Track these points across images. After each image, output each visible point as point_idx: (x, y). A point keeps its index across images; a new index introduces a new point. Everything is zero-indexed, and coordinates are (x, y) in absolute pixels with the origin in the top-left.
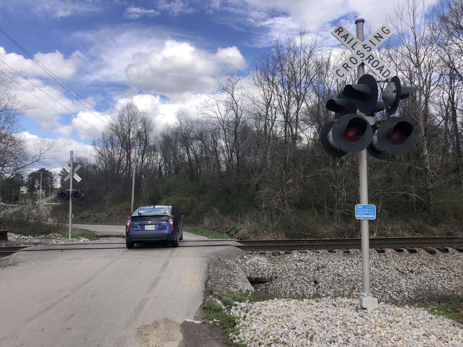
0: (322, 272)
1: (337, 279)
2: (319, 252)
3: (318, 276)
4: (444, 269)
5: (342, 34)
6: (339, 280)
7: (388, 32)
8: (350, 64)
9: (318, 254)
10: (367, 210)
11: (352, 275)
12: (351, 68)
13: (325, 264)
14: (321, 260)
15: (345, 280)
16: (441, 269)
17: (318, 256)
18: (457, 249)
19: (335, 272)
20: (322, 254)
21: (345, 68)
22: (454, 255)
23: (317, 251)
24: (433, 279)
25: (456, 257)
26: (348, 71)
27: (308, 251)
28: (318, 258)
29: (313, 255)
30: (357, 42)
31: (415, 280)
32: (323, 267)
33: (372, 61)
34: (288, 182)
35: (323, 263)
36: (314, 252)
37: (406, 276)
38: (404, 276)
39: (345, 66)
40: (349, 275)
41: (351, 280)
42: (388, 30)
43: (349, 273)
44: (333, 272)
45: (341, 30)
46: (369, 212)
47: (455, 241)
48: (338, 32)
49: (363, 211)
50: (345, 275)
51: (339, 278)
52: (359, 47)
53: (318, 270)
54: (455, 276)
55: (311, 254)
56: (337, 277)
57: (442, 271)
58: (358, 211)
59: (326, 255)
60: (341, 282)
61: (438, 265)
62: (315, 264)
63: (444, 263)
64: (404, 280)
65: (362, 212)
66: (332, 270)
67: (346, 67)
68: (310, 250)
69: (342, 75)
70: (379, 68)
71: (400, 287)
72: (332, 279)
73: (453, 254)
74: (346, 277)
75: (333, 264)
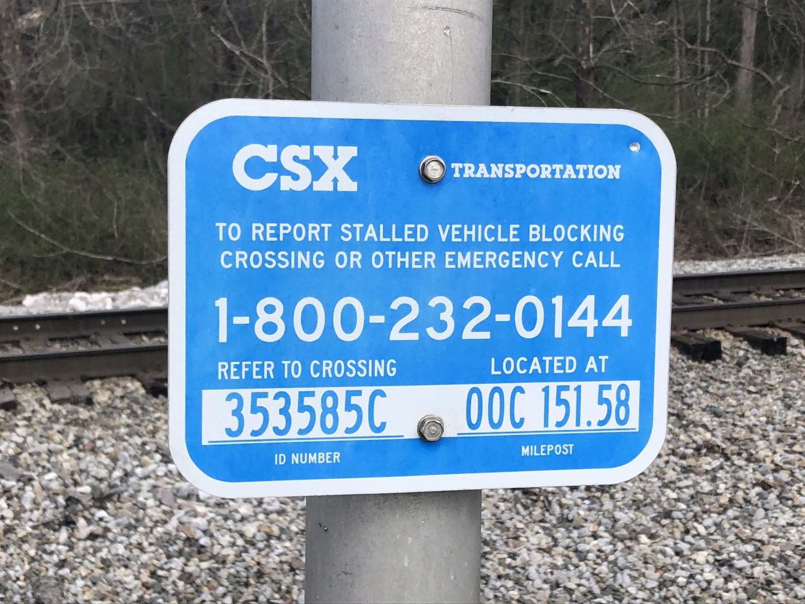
0: (92, 537)
1: (175, 574)
2: (89, 402)
3: (62, 564)
6: (187, 577)
9: (84, 413)
11: (269, 536)
13: (117, 474)
14: (94, 450)
15: (223, 573)
17: (84, 424)
19: (173, 524)
20: (109, 410)
23: (82, 391)
28: (78, 441)
29: (55, 418)
32: (100, 500)
35: (103, 473)
36: (61, 402)
40: (252, 543)
41: (260, 575)
43: (250, 529)
44: (160, 530)
50: (226, 539)
51: (191, 568)
53: (69, 522)
55: (43, 415)
56: (178, 563)
59: (133, 414)
60: (198, 591)
62: (55, 486)
66: (156, 513)
68: (42, 384)
72: (145, 577)
74: (230, 552)
75: (162, 470)
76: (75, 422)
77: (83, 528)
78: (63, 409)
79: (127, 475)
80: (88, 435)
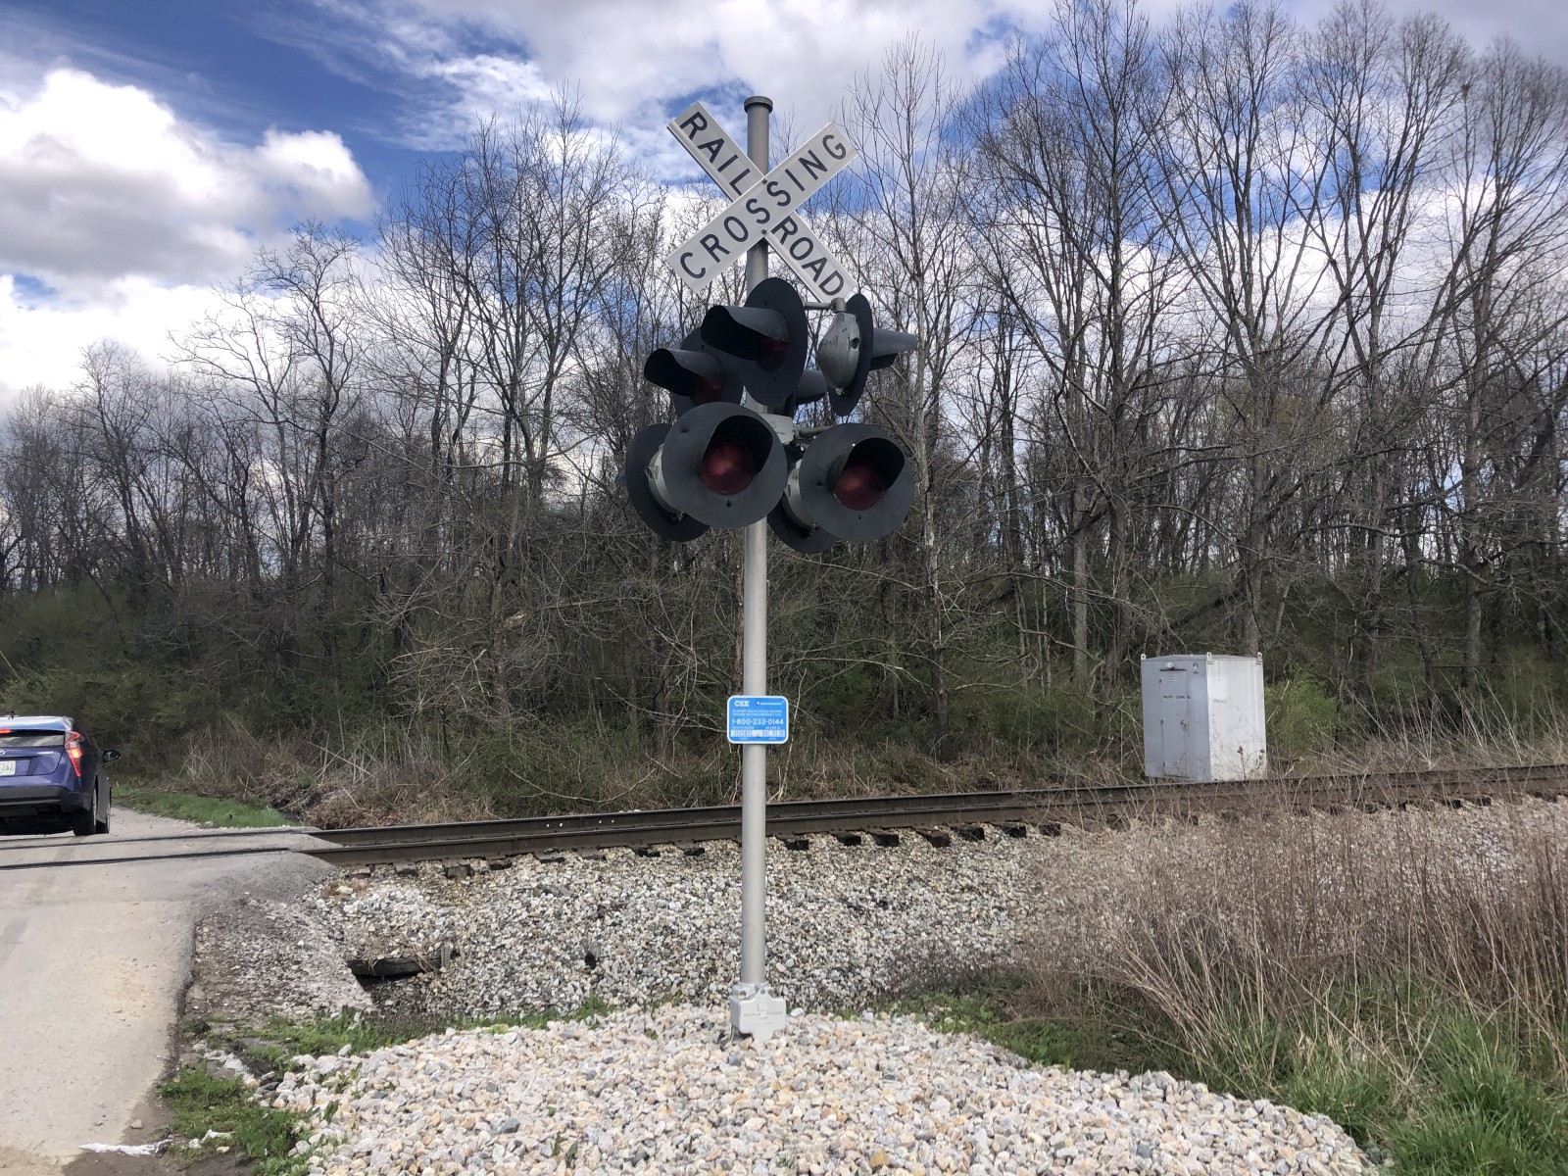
0: (614, 924)
1: (659, 944)
2: (604, 858)
3: (599, 937)
4: (971, 889)
5: (703, 137)
6: (667, 946)
7: (839, 152)
8: (725, 241)
9: (602, 865)
10: (764, 713)
11: (709, 927)
12: (727, 252)
13: (624, 894)
14: (609, 883)
15: (685, 944)
16: (963, 890)
17: (603, 870)
18: (1005, 829)
19: (656, 919)
20: (615, 863)
21: (710, 250)
22: (998, 846)
23: (600, 853)
24: (940, 923)
25: (1002, 852)
26: (718, 260)
27: (569, 856)
28: (600, 878)
29: (586, 866)
30: (748, 171)
31: (892, 929)
32: (617, 908)
33: (791, 239)
34: (509, 622)
35: (616, 894)
36: (589, 858)
37: (869, 917)
38: (863, 920)
39: (710, 242)
40: (699, 929)
41: (705, 945)
42: (840, 146)
43: (699, 923)
44: (649, 922)
45: (699, 122)
46: (767, 718)
47: (1002, 805)
48: (690, 127)
49: (752, 718)
50: (686, 927)
51: (668, 940)
52: (753, 188)
53: (601, 917)
54: (1001, 909)
55: (580, 865)
56: (660, 938)
57: (966, 896)
58: (736, 718)
59: (629, 865)
60: (672, 952)
61: (956, 878)
62: (591, 900)
63: (969, 873)
64: (861, 932)
65: (748, 721)
66: (645, 914)
67: (714, 247)
68: (575, 850)
69: (698, 272)
70: (812, 265)
71: (848, 954)
72: (643, 944)
73: (996, 843)
74: (689, 934)
75: (648, 894)
76: (598, 869)
77: (608, 920)
78: (591, 862)
79: (628, 896)
80: (605, 876)
